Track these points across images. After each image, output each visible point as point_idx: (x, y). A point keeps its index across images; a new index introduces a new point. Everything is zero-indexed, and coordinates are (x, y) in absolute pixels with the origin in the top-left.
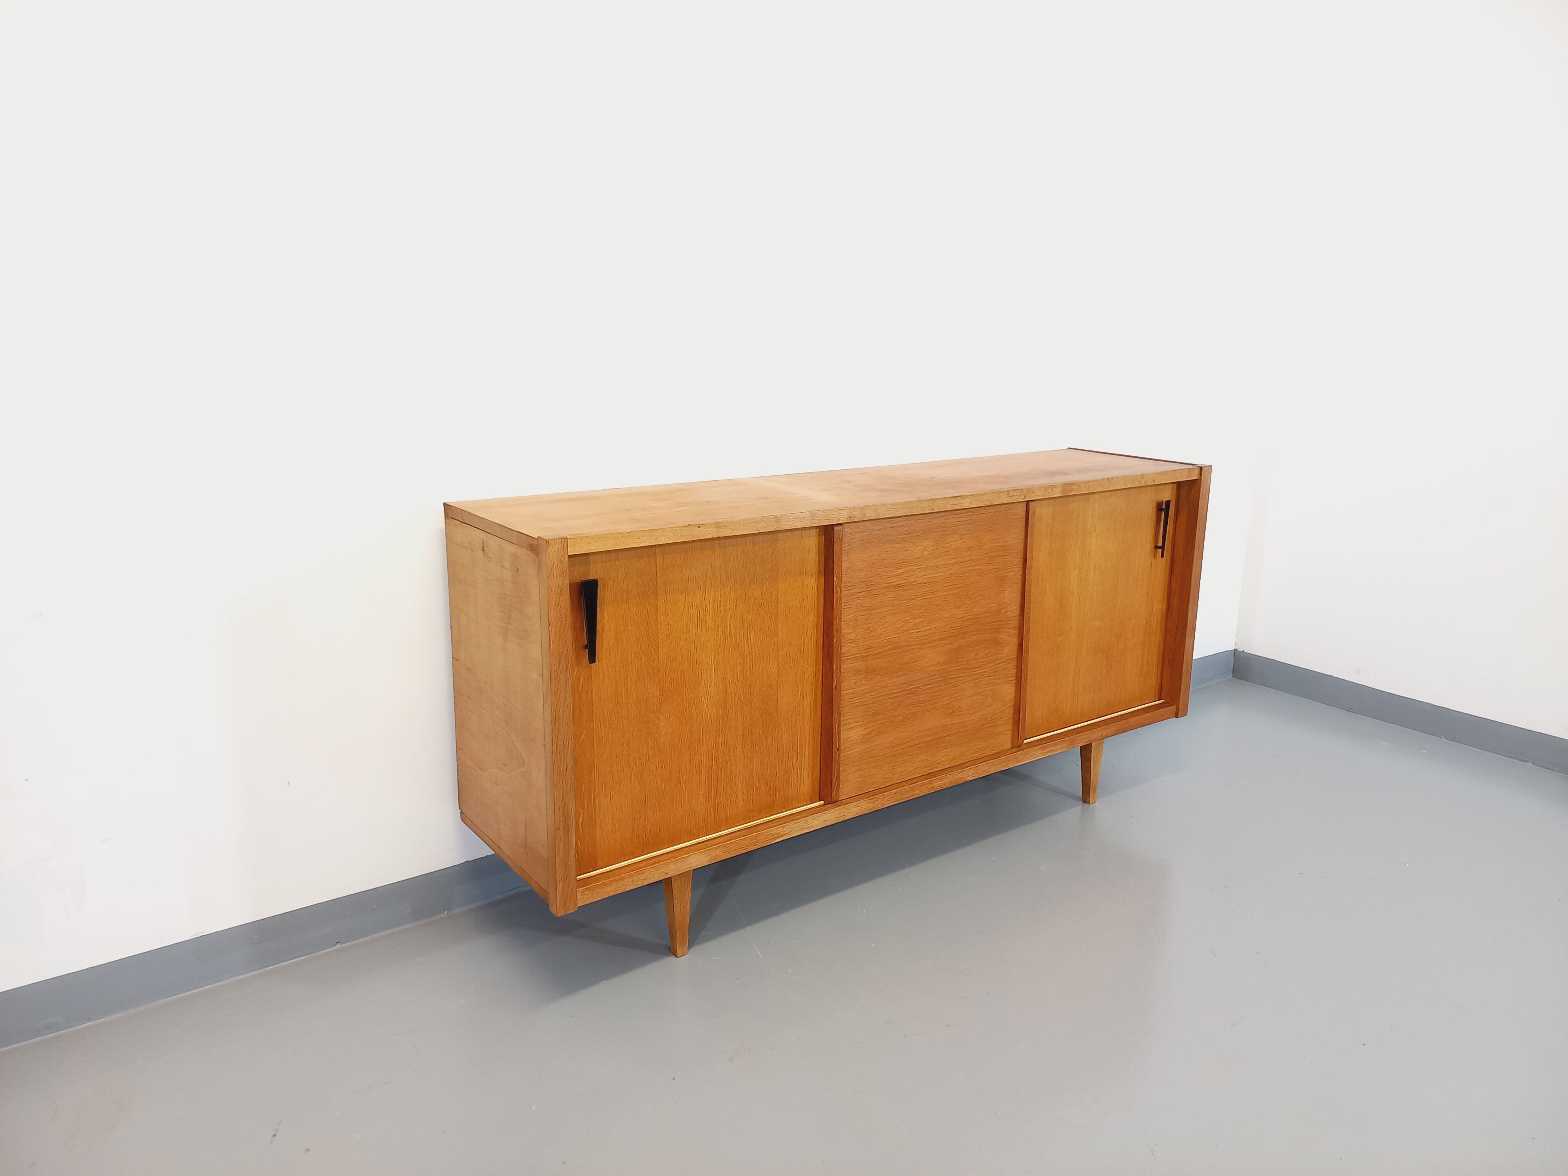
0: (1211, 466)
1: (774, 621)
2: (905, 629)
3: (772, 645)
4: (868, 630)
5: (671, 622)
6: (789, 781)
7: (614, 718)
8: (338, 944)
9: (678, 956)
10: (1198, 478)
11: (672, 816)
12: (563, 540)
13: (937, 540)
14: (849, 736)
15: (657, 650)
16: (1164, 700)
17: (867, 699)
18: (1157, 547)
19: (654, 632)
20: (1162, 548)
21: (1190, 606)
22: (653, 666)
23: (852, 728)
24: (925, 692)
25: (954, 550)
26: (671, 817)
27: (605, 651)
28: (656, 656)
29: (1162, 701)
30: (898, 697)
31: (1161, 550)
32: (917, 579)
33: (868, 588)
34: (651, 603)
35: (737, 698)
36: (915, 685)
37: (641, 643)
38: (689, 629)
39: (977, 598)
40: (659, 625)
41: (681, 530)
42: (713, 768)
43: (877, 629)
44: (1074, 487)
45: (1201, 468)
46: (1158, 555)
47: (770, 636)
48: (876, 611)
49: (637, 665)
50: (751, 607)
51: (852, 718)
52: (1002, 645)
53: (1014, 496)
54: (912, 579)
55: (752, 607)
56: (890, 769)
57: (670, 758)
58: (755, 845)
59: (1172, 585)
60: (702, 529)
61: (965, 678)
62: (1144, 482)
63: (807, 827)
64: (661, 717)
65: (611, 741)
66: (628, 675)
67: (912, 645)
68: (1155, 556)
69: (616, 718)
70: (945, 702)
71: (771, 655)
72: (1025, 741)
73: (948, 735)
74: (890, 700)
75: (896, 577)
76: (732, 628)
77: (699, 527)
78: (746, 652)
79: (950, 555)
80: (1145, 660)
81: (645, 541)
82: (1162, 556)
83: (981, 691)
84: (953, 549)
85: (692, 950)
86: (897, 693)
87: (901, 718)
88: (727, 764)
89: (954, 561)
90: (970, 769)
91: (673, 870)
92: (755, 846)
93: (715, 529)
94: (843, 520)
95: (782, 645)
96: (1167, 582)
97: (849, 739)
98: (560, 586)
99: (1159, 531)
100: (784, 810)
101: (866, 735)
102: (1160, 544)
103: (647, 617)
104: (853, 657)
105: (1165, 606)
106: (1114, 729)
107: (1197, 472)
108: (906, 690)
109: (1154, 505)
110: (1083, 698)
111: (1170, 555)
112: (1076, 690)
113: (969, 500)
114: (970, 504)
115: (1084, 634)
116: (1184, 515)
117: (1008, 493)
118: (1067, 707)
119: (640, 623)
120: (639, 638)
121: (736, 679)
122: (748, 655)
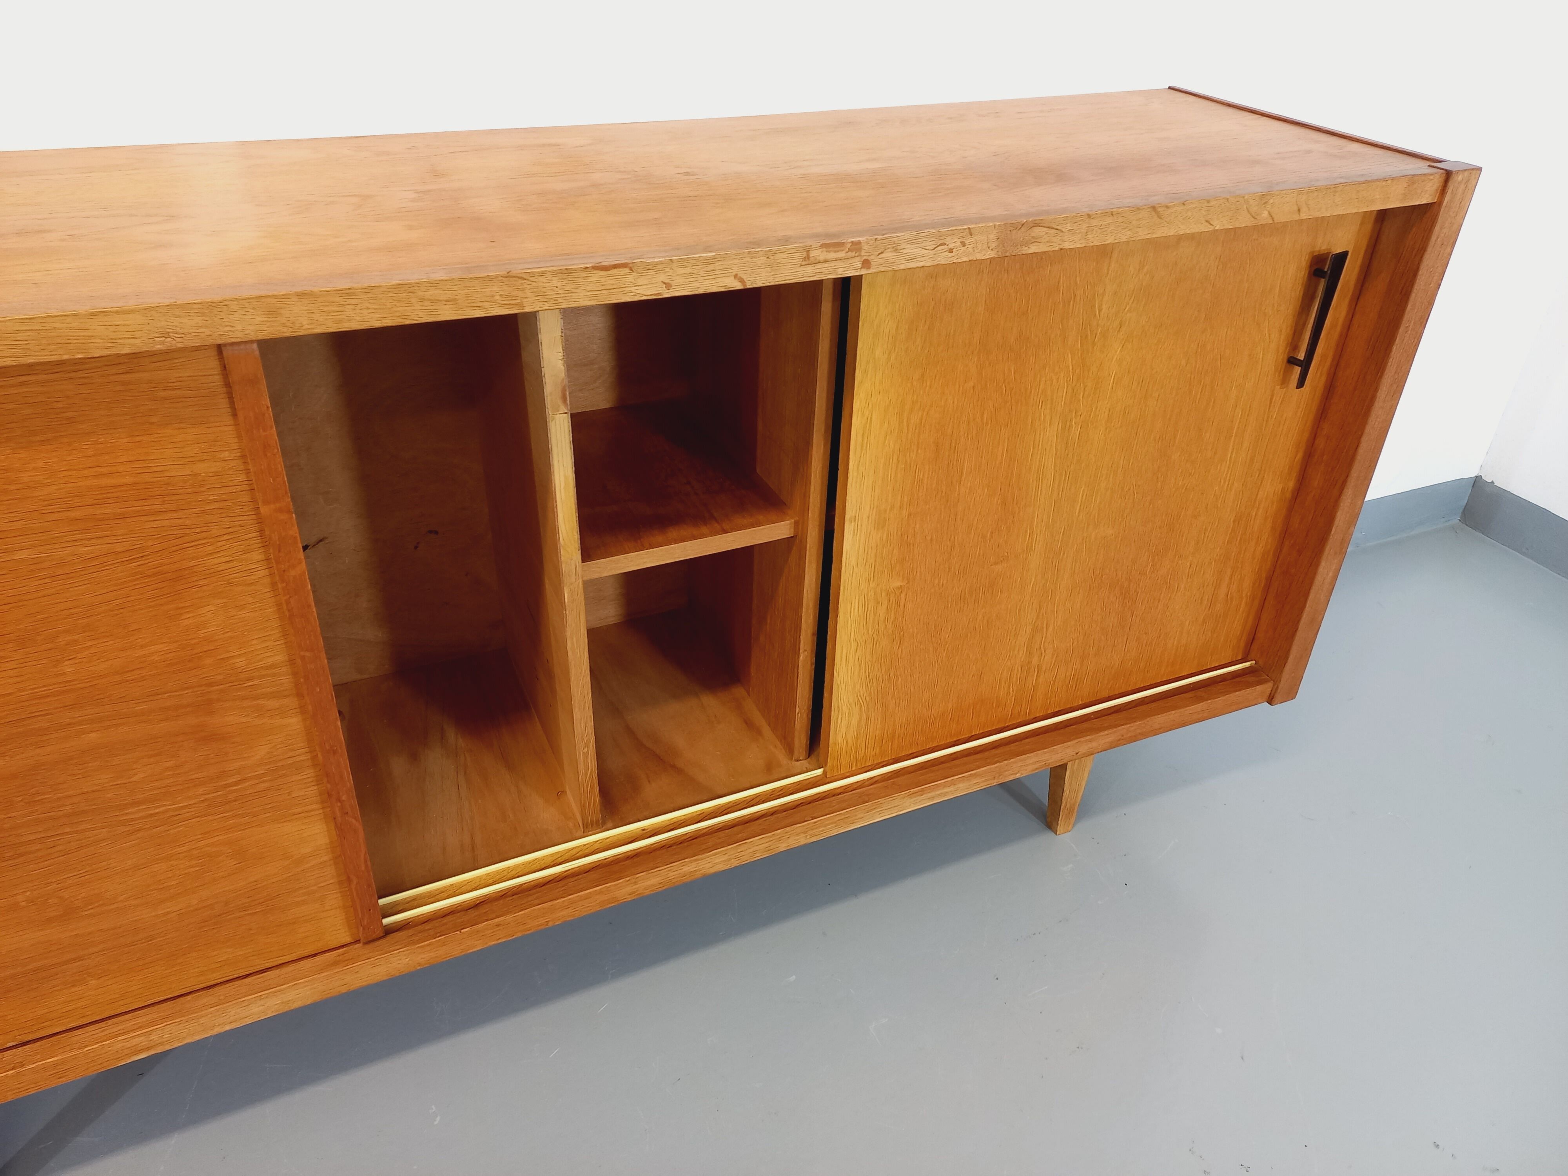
0: (1480, 162)
10: (1438, 197)
16: (1254, 662)
18: (1292, 361)
20: (1305, 365)
29: (1247, 664)
31: (1300, 368)
44: (1038, 231)
45: (1448, 175)
46: (1293, 377)
53: (825, 261)
59: (1317, 442)
62: (1265, 214)
68: (1284, 382)
80: (1223, 590)
82: (1301, 384)
96: (1305, 438)
99: (1304, 325)
102: (1301, 356)
105: (1291, 484)
106: (1108, 740)
107: (1436, 181)
109: (1304, 262)
110: (1052, 674)
111: (1323, 379)
112: (1035, 661)
113: (662, 277)
114: (668, 286)
115: (1064, 554)
116: (1379, 284)
117: (805, 254)
118: (1008, 693)
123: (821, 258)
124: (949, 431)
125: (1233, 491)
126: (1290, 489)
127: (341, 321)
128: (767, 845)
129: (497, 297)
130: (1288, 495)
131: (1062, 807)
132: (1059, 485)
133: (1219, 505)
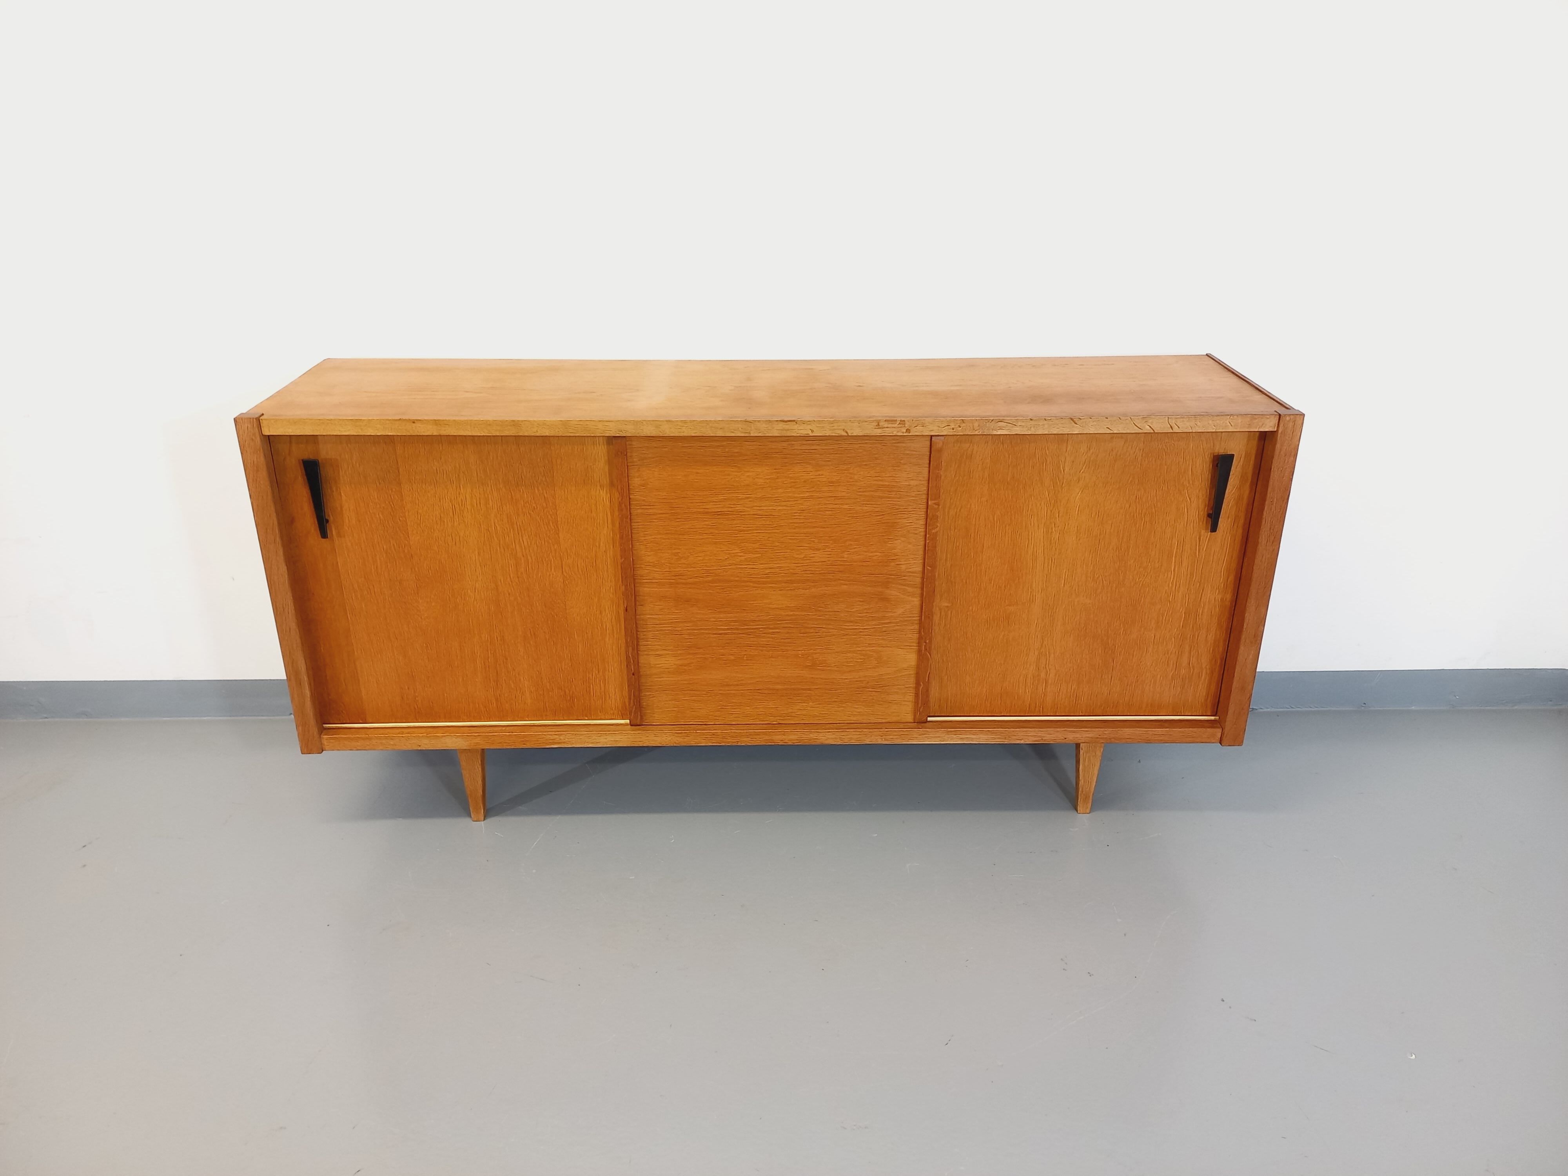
1: (553, 528)
2: (731, 562)
3: (553, 552)
4: (676, 556)
5: (420, 511)
6: (590, 691)
7: (366, 592)
10: (1275, 430)
12: (252, 420)
13: (777, 467)
14: (655, 663)
15: (407, 536)
16: (1217, 717)
18: (1208, 516)
19: (401, 519)
22: (404, 551)
23: (659, 655)
24: (768, 635)
25: (804, 482)
26: (444, 696)
27: (347, 529)
28: (406, 542)
29: (1215, 718)
30: (726, 634)
32: (749, 509)
33: (671, 510)
34: (394, 490)
35: (512, 598)
36: (751, 626)
37: (387, 527)
38: (444, 522)
39: (848, 543)
40: (407, 513)
42: (489, 660)
43: (688, 557)
44: (1002, 424)
45: (1279, 416)
46: (1210, 526)
47: (549, 543)
48: (685, 537)
49: (385, 547)
50: (520, 510)
51: (659, 645)
52: (896, 603)
53: (887, 428)
54: (739, 508)
55: (522, 509)
56: (720, 707)
57: (436, 641)
58: (524, 744)
59: (1243, 571)
60: (418, 425)
61: (831, 630)
64: (420, 601)
65: (365, 613)
66: (375, 555)
67: (745, 582)
68: (1206, 527)
70: (800, 652)
71: (552, 563)
72: (929, 719)
73: (807, 689)
74: (714, 636)
75: (714, 503)
76: (498, 528)
78: (520, 555)
82: (1215, 530)
83: (860, 649)
84: (803, 480)
85: (488, 820)
86: (724, 629)
87: (732, 658)
88: (507, 659)
89: (807, 494)
90: (829, 732)
95: (565, 554)
96: (1235, 566)
97: (658, 666)
98: (255, 462)
100: (587, 718)
101: (680, 666)
103: (391, 503)
104: (657, 581)
107: (1274, 421)
108: (737, 629)
109: (1208, 459)
110: (1057, 687)
111: (1240, 531)
112: (1043, 675)
113: (809, 427)
114: (812, 431)
115: (1056, 608)
117: (877, 424)
118: (1025, 692)
119: (383, 507)
120: (384, 521)
121: (509, 579)
122: (522, 558)
123: (886, 426)
124: (974, 523)
125: (1180, 593)
126: (1228, 600)
127: (680, 432)
128: (859, 736)
129: (740, 429)
130: (1228, 603)
131: (1079, 793)
132: (1048, 565)
133: (1171, 600)
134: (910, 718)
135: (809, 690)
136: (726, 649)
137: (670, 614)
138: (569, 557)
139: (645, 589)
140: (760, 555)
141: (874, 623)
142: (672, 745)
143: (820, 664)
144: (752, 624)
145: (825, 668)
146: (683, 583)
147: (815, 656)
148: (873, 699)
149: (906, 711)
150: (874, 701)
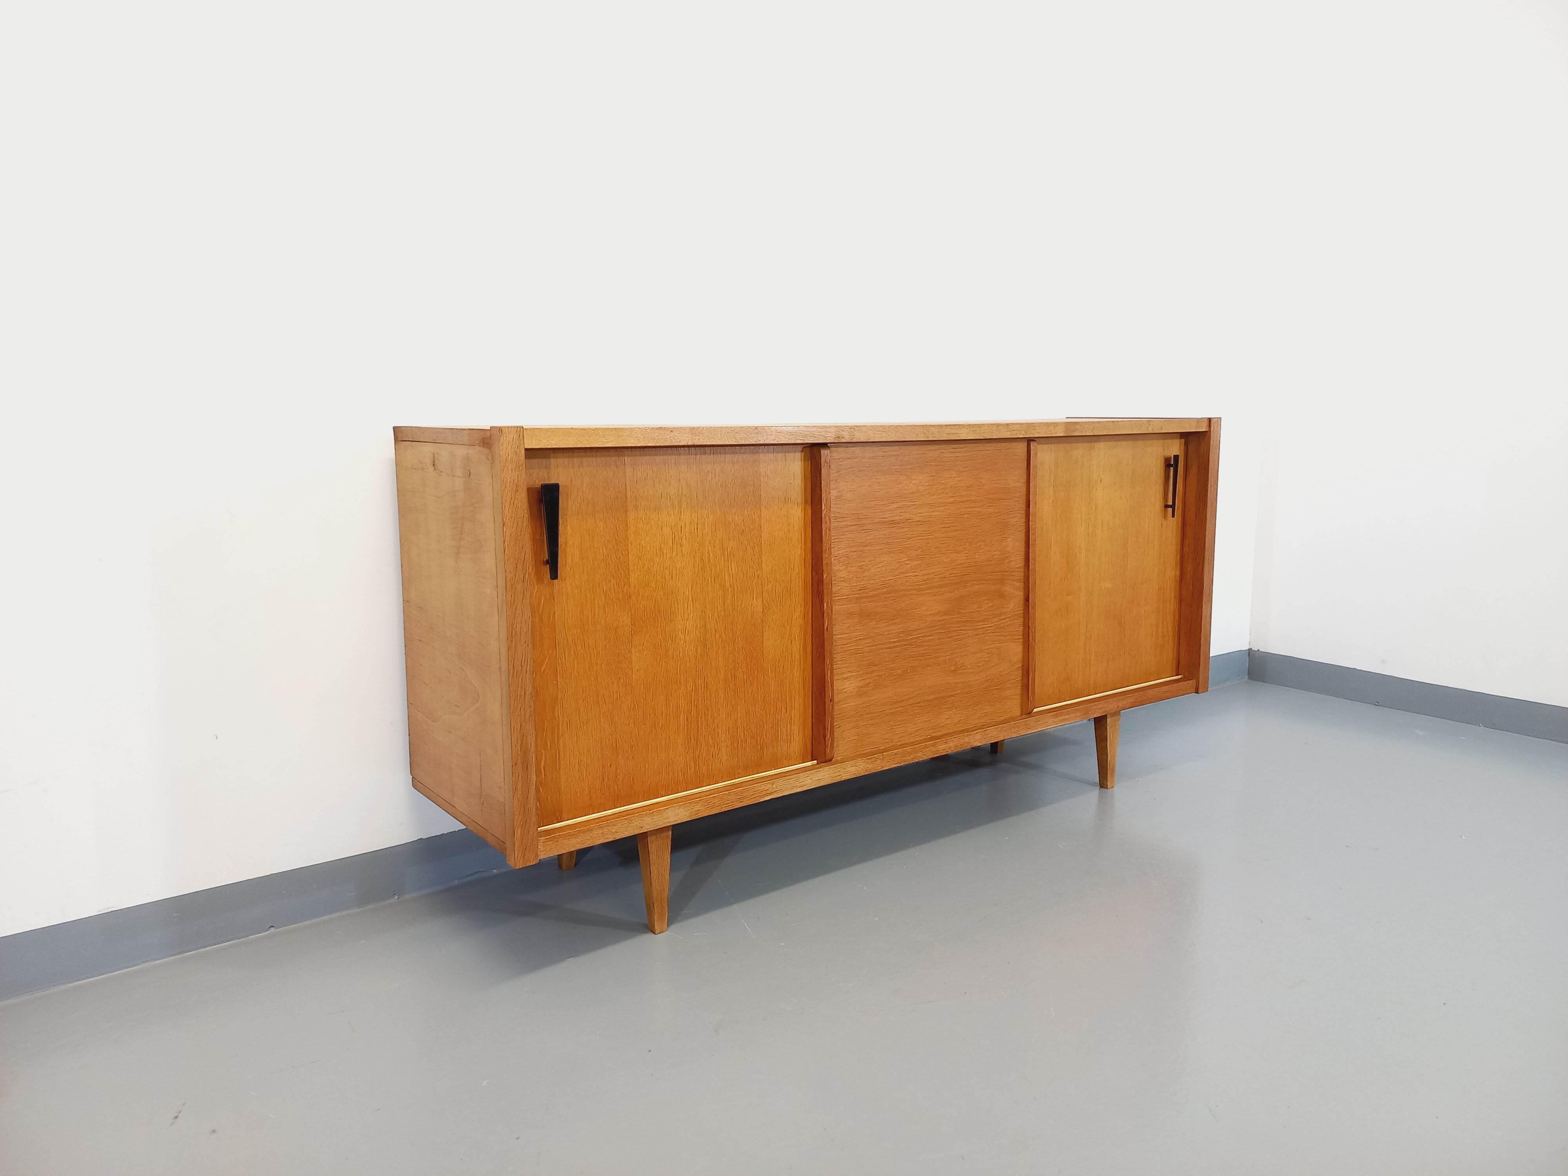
0: (1221, 418)
1: (758, 551)
2: (901, 571)
3: (756, 578)
4: (861, 569)
5: (642, 542)
6: (778, 735)
7: (580, 646)
8: (272, 928)
9: (656, 933)
10: (1208, 430)
11: (647, 766)
12: (519, 429)
13: (933, 474)
14: (843, 687)
15: (627, 573)
16: (1182, 676)
17: (862, 647)
18: (1166, 506)
19: (623, 552)
20: (1173, 506)
21: (1205, 569)
22: (623, 591)
23: (846, 678)
24: (925, 644)
25: (951, 487)
27: (569, 569)
28: (626, 580)
29: (1180, 677)
30: (895, 647)
31: (1171, 509)
32: (912, 516)
33: (859, 521)
34: (620, 518)
35: (717, 636)
36: (915, 635)
37: (609, 563)
38: (663, 553)
39: (979, 544)
40: (629, 545)
41: (652, 433)
42: (692, 714)
43: (870, 569)
45: (1210, 420)
46: (1168, 515)
47: (753, 568)
48: (869, 548)
49: (604, 588)
50: (731, 533)
51: (845, 667)
52: (1007, 598)
54: (907, 516)
55: (733, 533)
56: (889, 728)
57: (643, 698)
59: (1184, 549)
60: (676, 433)
61: (968, 632)
62: (1150, 429)
63: (799, 785)
64: (633, 651)
65: (576, 674)
66: (594, 599)
67: (910, 590)
68: (1165, 517)
69: (582, 646)
70: (947, 658)
71: (755, 590)
72: (1034, 710)
73: (951, 696)
74: (887, 650)
75: (890, 512)
76: (711, 555)
77: (672, 431)
78: (728, 585)
79: (947, 493)
80: (1160, 630)
81: (612, 441)
82: (1173, 516)
83: (987, 647)
84: (950, 486)
85: (672, 927)
86: (894, 642)
87: (900, 671)
88: (708, 710)
89: (952, 500)
90: (977, 733)
91: (648, 824)
92: (741, 803)
93: (690, 436)
94: (830, 440)
95: (766, 579)
96: (1179, 547)
97: (844, 691)
98: (516, 481)
99: (1168, 490)
100: (773, 769)
101: (861, 687)
102: (1170, 503)
103: (616, 535)
104: (846, 597)
105: (1178, 573)
106: (1131, 701)
107: (1206, 424)
108: (904, 640)
109: (1162, 462)
111: (1181, 516)
112: (1088, 658)
115: (1093, 595)
116: (1194, 471)
119: (608, 540)
120: (607, 557)
121: (716, 614)
122: (730, 588)
125: (1155, 572)
126: (1178, 575)
132: (1088, 556)
134: (1018, 713)
135: (953, 696)
136: (895, 663)
137: (855, 631)
138: (769, 583)
139: (837, 607)
140: (920, 562)
141: (995, 620)
142: (864, 774)
143: (961, 668)
144: (914, 633)
145: (965, 671)
146: (866, 597)
147: (957, 660)
148: (995, 697)
149: (1014, 706)
150: (996, 699)
